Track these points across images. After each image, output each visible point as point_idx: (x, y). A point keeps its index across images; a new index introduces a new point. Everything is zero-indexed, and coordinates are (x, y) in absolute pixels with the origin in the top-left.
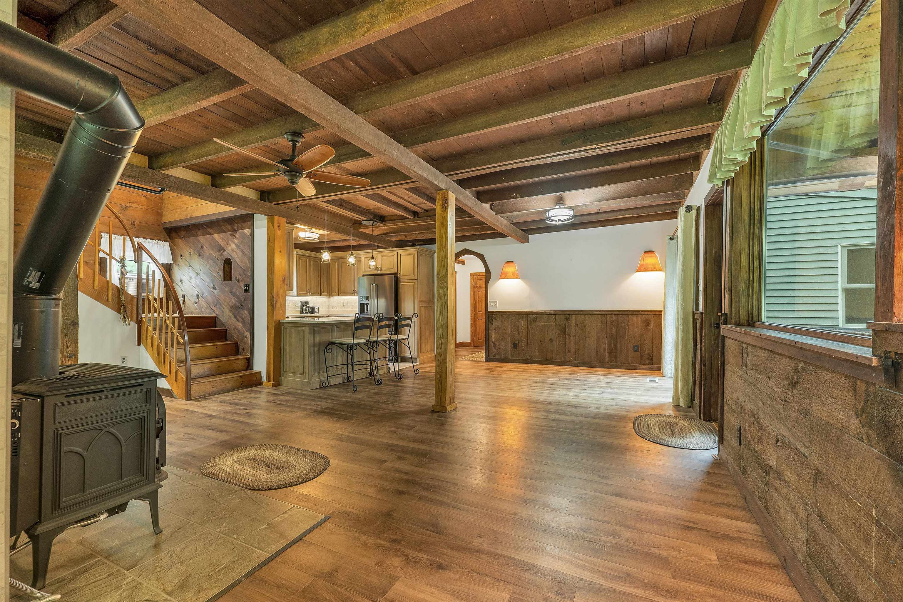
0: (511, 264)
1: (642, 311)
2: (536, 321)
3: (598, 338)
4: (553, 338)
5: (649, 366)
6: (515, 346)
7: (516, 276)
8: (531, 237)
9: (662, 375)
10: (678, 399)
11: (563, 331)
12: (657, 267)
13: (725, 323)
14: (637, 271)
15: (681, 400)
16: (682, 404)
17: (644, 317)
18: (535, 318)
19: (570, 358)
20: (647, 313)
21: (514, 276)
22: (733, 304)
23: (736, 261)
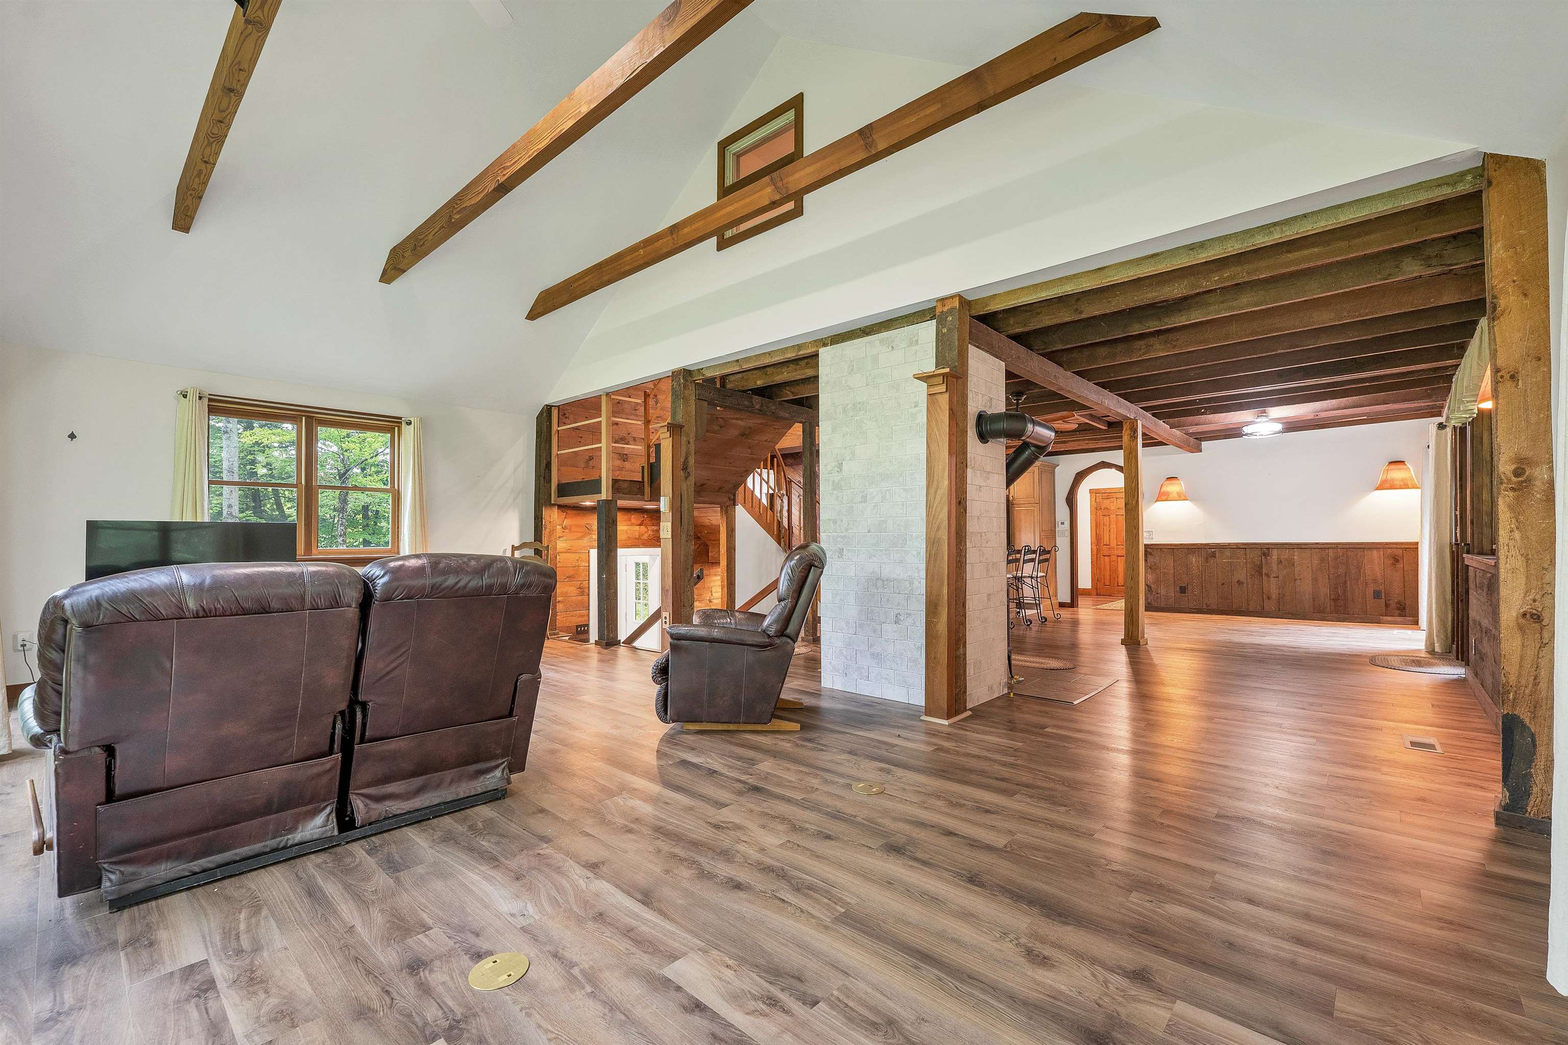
0: (1174, 482)
1: (1387, 544)
2: (1215, 557)
3: (1315, 580)
4: (1243, 580)
5: (1399, 619)
6: (1183, 590)
7: (1183, 498)
8: (1204, 444)
9: (1419, 629)
10: (1433, 644)
11: (1258, 570)
12: (1409, 483)
13: (1468, 552)
14: (1377, 489)
15: (1436, 645)
16: (1438, 649)
17: (1389, 551)
18: (1214, 553)
19: (1270, 606)
20: (1395, 546)
21: (1180, 497)
22: (1476, 535)
23: (1478, 495)
